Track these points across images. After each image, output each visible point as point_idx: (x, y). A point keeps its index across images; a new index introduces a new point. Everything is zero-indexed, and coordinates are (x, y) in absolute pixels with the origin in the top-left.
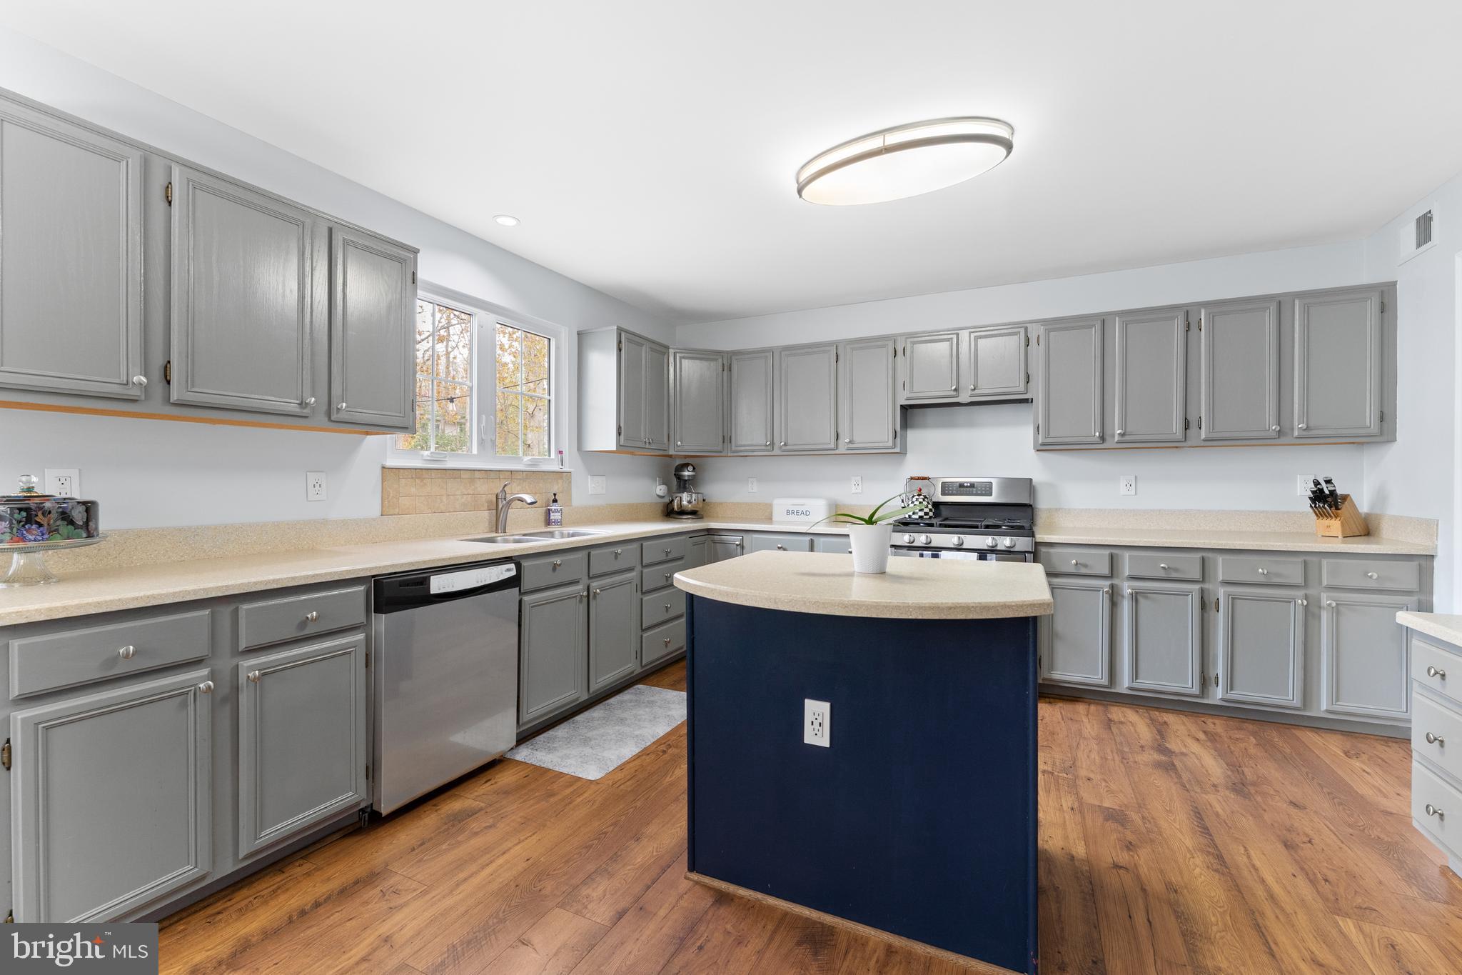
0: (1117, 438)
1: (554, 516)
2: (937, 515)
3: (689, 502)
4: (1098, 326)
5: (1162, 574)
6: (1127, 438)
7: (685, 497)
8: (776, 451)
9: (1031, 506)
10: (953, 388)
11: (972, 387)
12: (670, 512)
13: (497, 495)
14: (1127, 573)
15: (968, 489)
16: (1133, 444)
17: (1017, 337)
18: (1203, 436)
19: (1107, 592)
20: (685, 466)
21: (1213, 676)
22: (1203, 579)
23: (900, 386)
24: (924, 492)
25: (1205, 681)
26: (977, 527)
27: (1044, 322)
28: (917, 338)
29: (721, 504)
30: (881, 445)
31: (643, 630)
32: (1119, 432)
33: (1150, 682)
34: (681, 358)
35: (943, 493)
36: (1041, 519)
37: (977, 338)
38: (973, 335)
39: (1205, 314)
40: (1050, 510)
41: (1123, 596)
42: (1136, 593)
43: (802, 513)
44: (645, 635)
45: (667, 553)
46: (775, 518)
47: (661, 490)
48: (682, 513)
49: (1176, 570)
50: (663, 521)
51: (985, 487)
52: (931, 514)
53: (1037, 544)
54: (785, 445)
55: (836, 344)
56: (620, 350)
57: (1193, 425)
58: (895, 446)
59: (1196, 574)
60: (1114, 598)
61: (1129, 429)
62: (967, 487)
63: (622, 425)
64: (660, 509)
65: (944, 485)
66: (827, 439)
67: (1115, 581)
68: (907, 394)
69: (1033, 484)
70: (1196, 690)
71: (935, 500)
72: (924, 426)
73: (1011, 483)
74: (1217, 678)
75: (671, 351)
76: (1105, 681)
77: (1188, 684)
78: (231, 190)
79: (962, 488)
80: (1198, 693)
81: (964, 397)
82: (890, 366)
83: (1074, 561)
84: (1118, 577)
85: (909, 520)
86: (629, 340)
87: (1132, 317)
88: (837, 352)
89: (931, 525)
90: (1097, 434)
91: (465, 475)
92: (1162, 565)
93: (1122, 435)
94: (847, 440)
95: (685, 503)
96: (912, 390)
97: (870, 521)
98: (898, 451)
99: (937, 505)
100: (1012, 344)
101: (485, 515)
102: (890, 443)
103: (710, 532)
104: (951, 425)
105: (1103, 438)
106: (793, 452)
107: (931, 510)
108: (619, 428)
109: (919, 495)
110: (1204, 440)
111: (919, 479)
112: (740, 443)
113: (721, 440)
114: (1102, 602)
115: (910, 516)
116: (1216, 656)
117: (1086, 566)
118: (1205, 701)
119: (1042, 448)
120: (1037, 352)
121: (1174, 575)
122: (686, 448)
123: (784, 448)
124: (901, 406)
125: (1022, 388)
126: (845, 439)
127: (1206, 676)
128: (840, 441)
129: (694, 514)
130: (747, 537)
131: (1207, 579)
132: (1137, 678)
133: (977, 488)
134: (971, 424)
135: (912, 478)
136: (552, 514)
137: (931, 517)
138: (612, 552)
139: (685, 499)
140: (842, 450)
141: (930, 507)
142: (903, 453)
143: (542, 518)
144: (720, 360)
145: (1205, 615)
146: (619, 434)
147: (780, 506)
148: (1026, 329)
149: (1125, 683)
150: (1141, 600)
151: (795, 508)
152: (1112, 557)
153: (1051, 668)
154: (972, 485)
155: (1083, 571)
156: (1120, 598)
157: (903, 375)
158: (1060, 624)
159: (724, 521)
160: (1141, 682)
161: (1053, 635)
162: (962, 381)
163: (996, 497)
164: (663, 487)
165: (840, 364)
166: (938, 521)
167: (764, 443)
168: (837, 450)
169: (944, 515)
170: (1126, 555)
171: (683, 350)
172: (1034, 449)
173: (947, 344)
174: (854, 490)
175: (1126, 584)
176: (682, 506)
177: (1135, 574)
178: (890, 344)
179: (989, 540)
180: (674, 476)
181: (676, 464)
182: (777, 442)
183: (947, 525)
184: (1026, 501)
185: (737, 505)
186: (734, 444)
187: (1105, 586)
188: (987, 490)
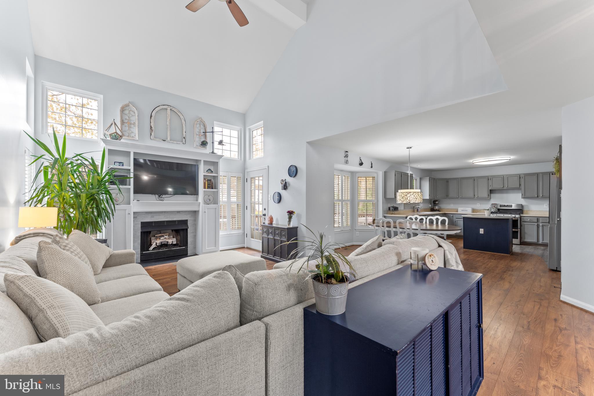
0: (541, 197)
2: (498, 211)
4: (536, 175)
6: (543, 197)
7: (437, 207)
8: (459, 198)
10: (502, 186)
11: (507, 186)
12: (432, 210)
17: (517, 177)
20: (437, 201)
23: (489, 186)
24: (496, 207)
27: (524, 174)
28: (494, 176)
30: (485, 197)
32: (541, 195)
35: (500, 207)
36: (525, 212)
38: (507, 176)
40: (527, 211)
41: (540, 226)
43: (466, 211)
46: (458, 211)
47: (430, 206)
48: (436, 210)
53: (521, 216)
55: (474, 177)
56: (429, 181)
58: (488, 198)
60: (538, 226)
61: (544, 195)
64: (430, 209)
65: (500, 205)
66: (472, 195)
67: (538, 223)
68: (491, 187)
69: (522, 205)
72: (495, 193)
73: (518, 205)
76: (536, 241)
78: (405, 174)
79: (504, 206)
81: (505, 188)
82: (487, 182)
83: (529, 219)
86: (431, 179)
88: (474, 179)
90: (536, 196)
94: (477, 196)
96: (493, 186)
97: (487, 210)
98: (489, 198)
99: (499, 209)
102: (487, 197)
103: (444, 214)
104: (502, 193)
105: (538, 197)
106: (462, 198)
108: (429, 195)
109: (494, 207)
111: (494, 204)
113: (446, 196)
114: (535, 227)
117: (532, 220)
119: (524, 198)
120: (522, 180)
122: (438, 198)
124: (490, 190)
125: (519, 187)
128: (475, 196)
129: (439, 210)
130: (454, 215)
134: (507, 193)
135: (492, 204)
141: (497, 209)
142: (490, 198)
144: (446, 180)
147: (460, 209)
148: (520, 175)
149: (541, 241)
150: (544, 226)
151: (464, 210)
153: (524, 239)
154: (507, 205)
157: (490, 183)
158: (526, 231)
159: (447, 212)
160: (544, 242)
161: (525, 233)
162: (504, 185)
163: (513, 208)
164: (431, 205)
165: (475, 181)
166: (499, 212)
167: (456, 196)
168: (474, 198)
169: (499, 211)
170: (541, 218)
171: (437, 179)
172: (522, 198)
173: (501, 178)
174: (478, 206)
175: (541, 224)
176: (436, 209)
177: (542, 222)
178: (487, 178)
179: (510, 215)
180: (433, 203)
181: (433, 200)
182: (459, 196)
183: (501, 213)
184: (521, 209)
185: (448, 209)
186: (449, 196)
187: (536, 224)
188: (511, 206)
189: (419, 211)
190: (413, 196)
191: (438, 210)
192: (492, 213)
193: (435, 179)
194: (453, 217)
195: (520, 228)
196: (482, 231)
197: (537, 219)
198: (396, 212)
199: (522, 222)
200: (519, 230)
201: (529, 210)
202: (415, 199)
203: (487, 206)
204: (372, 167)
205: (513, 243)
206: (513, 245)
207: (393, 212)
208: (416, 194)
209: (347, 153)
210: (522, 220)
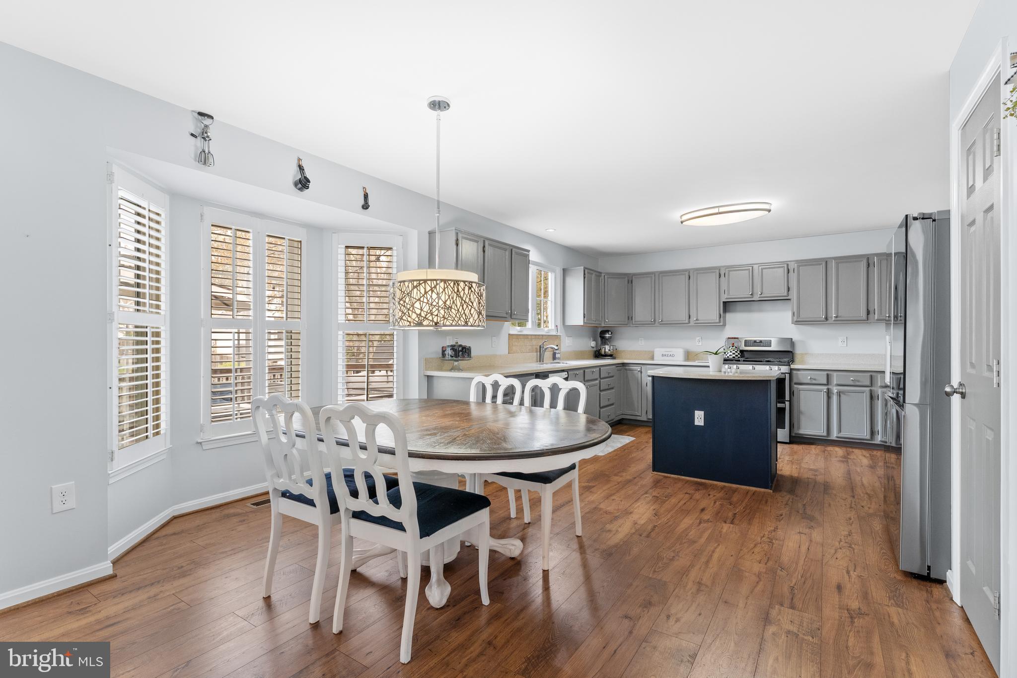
0: (833, 319)
1: (557, 356)
2: (742, 356)
3: (609, 350)
4: (824, 264)
5: (852, 383)
6: (838, 319)
7: (607, 348)
8: (657, 324)
9: (792, 352)
10: (750, 293)
11: (760, 293)
12: (598, 355)
13: (540, 346)
14: (835, 383)
15: (758, 344)
16: (842, 321)
17: (783, 269)
18: (876, 318)
19: (825, 392)
20: (608, 331)
21: (876, 430)
22: (872, 385)
23: (722, 292)
24: (736, 345)
25: (873, 433)
26: (762, 362)
27: (797, 261)
28: (731, 268)
29: (624, 351)
30: (713, 321)
31: (601, 408)
32: (834, 316)
33: (847, 433)
34: (608, 278)
35: (745, 346)
36: (798, 358)
37: (762, 269)
38: (760, 267)
39: (877, 260)
40: (802, 354)
41: (833, 394)
42: (839, 392)
43: (670, 355)
44: (601, 410)
45: (609, 373)
46: (655, 359)
47: (593, 344)
48: (605, 356)
49: (858, 381)
50: (594, 359)
51: (768, 343)
52: (739, 356)
53: (791, 369)
54: (662, 321)
55: (688, 271)
56: (584, 278)
57: (872, 312)
58: (720, 322)
59: (868, 383)
60: (829, 394)
61: (839, 315)
62: (758, 342)
63: (586, 313)
64: (592, 353)
65: (746, 341)
66: (683, 317)
67: (830, 387)
68: (726, 296)
69: (793, 341)
70: (868, 437)
71: (741, 349)
72: (734, 311)
73: (783, 340)
74: (878, 431)
75: (603, 275)
76: (825, 434)
77: (865, 434)
78: (500, 245)
79: (755, 343)
80: (869, 438)
81: (756, 298)
82: (717, 282)
83: (809, 377)
84: (831, 385)
85: (728, 359)
86: (588, 273)
87: (841, 260)
88: (689, 274)
89: (739, 361)
90: (824, 317)
91: (530, 337)
92: (851, 379)
93: (836, 317)
94: (695, 319)
95: (607, 350)
96: (729, 294)
97: (716, 354)
98: (721, 324)
99: (742, 352)
100: (781, 272)
101: (535, 355)
102: (718, 321)
103: (624, 364)
104: (750, 311)
105: (826, 319)
106: (663, 324)
107: (739, 354)
108: (584, 314)
109: (733, 346)
110: (877, 320)
111: (732, 338)
112: (637, 320)
113: (627, 319)
114: (823, 397)
115: (728, 357)
116: (878, 421)
117: (815, 379)
118: (873, 442)
119: (797, 322)
120: (793, 277)
121: (858, 383)
122: (610, 323)
123: (661, 323)
124: (723, 302)
125: (786, 294)
126: (693, 318)
127: (873, 431)
128: (690, 319)
130: (643, 367)
131: (873, 385)
132: (840, 432)
133: (763, 343)
134: (760, 311)
135: (729, 338)
136: (556, 355)
137: (739, 357)
138: (591, 371)
139: (607, 349)
140: (692, 323)
141: (738, 352)
142: (724, 325)
143: (551, 356)
144: (627, 278)
145: (873, 402)
146: (584, 317)
147: (658, 352)
148: (788, 265)
149: (834, 435)
150: (842, 395)
151: (667, 353)
152: (828, 375)
153: (799, 428)
154: (761, 342)
155: (814, 382)
156: (832, 395)
157: (724, 286)
158: (803, 407)
159: (629, 359)
160: (843, 434)
161: (800, 412)
162: (755, 290)
163: (773, 348)
164: (594, 342)
165: (690, 280)
166: (743, 359)
167: (650, 320)
168: (690, 324)
169: (745, 356)
170: (835, 374)
171: (608, 274)
172: (792, 323)
173: (747, 271)
174: (697, 344)
175: (835, 388)
176: (605, 352)
177: (839, 383)
178: (717, 271)
179: (767, 367)
180: (600, 336)
181: (600, 330)
182: (657, 320)
183: (747, 361)
184: (789, 350)
185: (634, 351)
186: (633, 321)
187: (825, 388)
188: (769, 344)
189: (559, 358)
190: (434, 296)
191: (611, 356)
192: (726, 361)
193: (601, 273)
194: (641, 372)
195: (790, 401)
196: (699, 418)
197: (828, 377)
198: (462, 363)
199: (793, 384)
200: (787, 403)
201: (806, 354)
202: (442, 312)
203: (717, 342)
204: (366, 206)
205: (778, 440)
206: (778, 444)
207: (456, 363)
208: (449, 291)
209: (207, 121)
210: (795, 380)
